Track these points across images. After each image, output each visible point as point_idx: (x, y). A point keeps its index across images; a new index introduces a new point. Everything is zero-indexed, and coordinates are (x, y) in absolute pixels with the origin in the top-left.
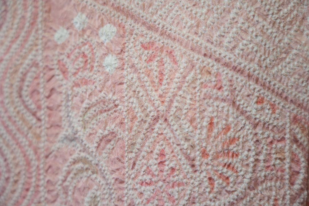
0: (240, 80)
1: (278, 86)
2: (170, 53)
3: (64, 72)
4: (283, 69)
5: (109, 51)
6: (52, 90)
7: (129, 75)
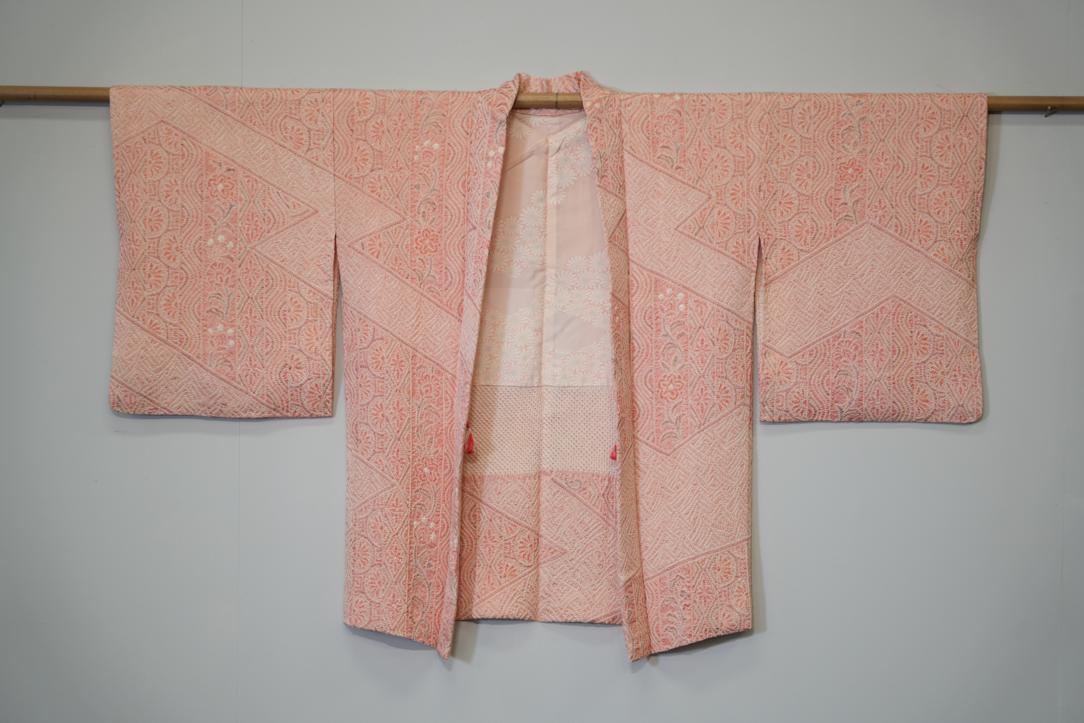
0: (730, 314)
1: (742, 316)
2: (705, 304)
3: (662, 310)
4: (744, 310)
5: (681, 303)
6: (658, 317)
7: (689, 312)
